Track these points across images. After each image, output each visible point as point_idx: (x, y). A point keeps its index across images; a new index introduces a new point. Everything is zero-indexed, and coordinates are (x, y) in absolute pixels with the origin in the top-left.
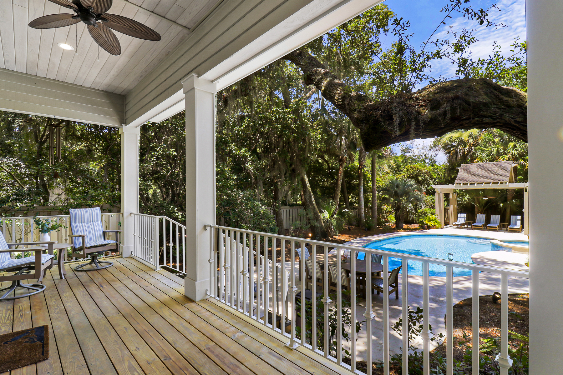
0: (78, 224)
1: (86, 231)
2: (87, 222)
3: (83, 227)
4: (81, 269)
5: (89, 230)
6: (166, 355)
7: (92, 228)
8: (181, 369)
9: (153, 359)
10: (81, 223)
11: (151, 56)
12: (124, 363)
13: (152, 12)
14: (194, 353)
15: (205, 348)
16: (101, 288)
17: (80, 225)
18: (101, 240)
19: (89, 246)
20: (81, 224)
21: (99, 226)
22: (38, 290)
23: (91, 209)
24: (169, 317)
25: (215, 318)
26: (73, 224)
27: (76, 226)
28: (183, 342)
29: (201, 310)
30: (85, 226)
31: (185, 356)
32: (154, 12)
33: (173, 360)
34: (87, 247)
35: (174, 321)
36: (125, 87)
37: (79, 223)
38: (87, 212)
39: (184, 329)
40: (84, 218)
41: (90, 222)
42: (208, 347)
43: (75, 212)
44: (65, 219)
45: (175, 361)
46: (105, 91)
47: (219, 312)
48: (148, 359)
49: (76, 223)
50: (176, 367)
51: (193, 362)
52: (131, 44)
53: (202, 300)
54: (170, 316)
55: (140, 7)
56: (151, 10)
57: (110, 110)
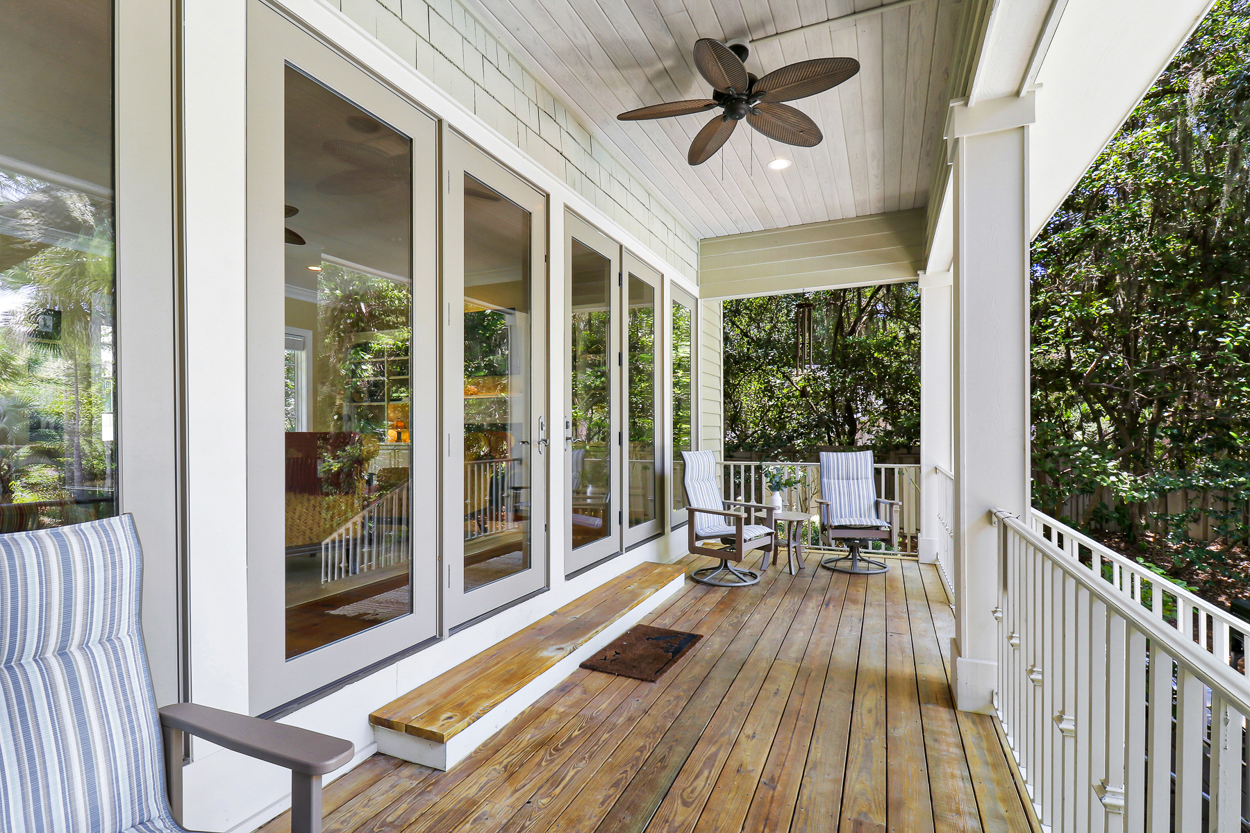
0: (832, 480)
1: (844, 494)
2: (848, 479)
3: (839, 487)
4: (831, 565)
5: (849, 494)
6: (776, 776)
7: (854, 491)
8: (767, 819)
9: (752, 769)
10: (838, 479)
11: (916, 101)
12: (714, 744)
13: (855, 13)
14: (823, 810)
15: (855, 816)
16: (824, 606)
17: (834, 484)
18: (870, 516)
19: (837, 524)
20: (836, 480)
21: (867, 488)
22: (745, 582)
23: (856, 455)
24: (864, 712)
25: (958, 770)
26: (825, 480)
27: (829, 484)
28: (829, 775)
29: (945, 734)
30: (843, 487)
31: (801, 803)
32: (857, 11)
33: (776, 794)
34: (833, 524)
35: (862, 725)
36: (913, 189)
37: (834, 479)
38: (847, 459)
39: (861, 752)
40: (842, 469)
41: (853, 479)
42: (862, 818)
43: (828, 457)
44: (812, 467)
45: (775, 798)
46: (884, 213)
47: (987, 763)
48: (744, 764)
49: (829, 478)
50: (766, 810)
51: (799, 826)
52: (864, 101)
53: (979, 715)
54: (870, 711)
55: (828, 20)
56: (849, 12)
57: (895, 249)
